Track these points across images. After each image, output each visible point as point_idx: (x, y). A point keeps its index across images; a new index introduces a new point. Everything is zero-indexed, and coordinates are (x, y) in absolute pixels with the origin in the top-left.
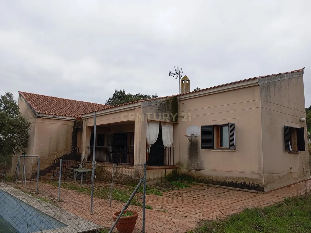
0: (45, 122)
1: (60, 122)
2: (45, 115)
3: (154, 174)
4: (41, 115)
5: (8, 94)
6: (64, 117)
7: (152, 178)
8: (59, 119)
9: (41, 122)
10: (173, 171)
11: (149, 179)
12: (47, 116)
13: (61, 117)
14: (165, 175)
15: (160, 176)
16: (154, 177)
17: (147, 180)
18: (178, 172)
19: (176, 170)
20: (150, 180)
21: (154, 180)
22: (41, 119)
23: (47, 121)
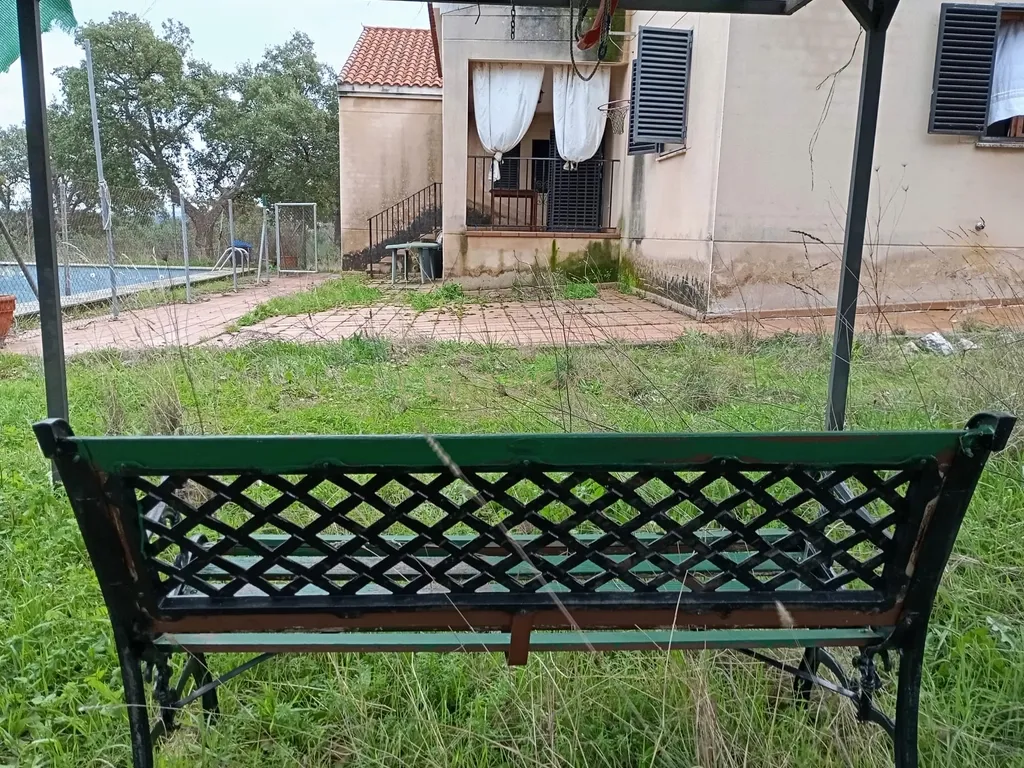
0: (364, 109)
1: (409, 106)
2: (357, 88)
3: (501, 251)
4: (347, 88)
5: (297, 37)
6: (415, 90)
7: (492, 262)
8: (400, 98)
9: (352, 109)
10: (589, 247)
11: (482, 267)
12: (365, 89)
13: (405, 90)
14: (553, 259)
15: (528, 261)
16: (502, 264)
17: (474, 271)
18: (613, 254)
19: (607, 244)
20: (482, 270)
21: (502, 272)
22: (352, 100)
23: (368, 106)
